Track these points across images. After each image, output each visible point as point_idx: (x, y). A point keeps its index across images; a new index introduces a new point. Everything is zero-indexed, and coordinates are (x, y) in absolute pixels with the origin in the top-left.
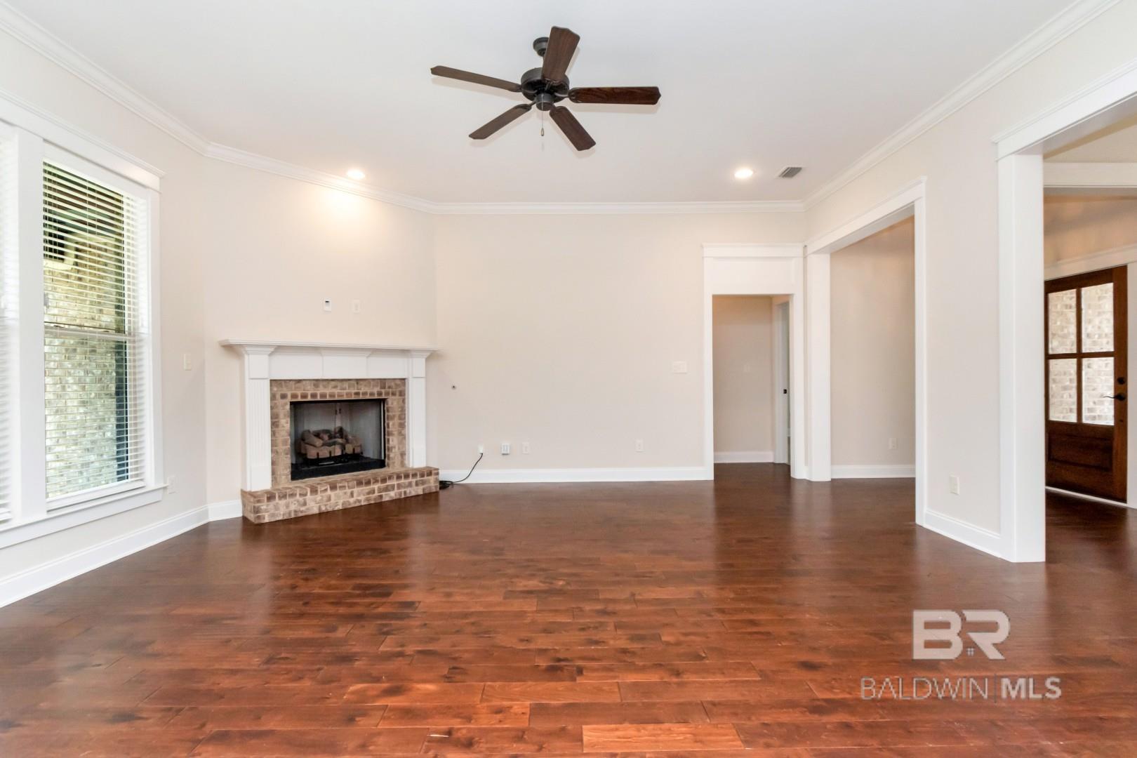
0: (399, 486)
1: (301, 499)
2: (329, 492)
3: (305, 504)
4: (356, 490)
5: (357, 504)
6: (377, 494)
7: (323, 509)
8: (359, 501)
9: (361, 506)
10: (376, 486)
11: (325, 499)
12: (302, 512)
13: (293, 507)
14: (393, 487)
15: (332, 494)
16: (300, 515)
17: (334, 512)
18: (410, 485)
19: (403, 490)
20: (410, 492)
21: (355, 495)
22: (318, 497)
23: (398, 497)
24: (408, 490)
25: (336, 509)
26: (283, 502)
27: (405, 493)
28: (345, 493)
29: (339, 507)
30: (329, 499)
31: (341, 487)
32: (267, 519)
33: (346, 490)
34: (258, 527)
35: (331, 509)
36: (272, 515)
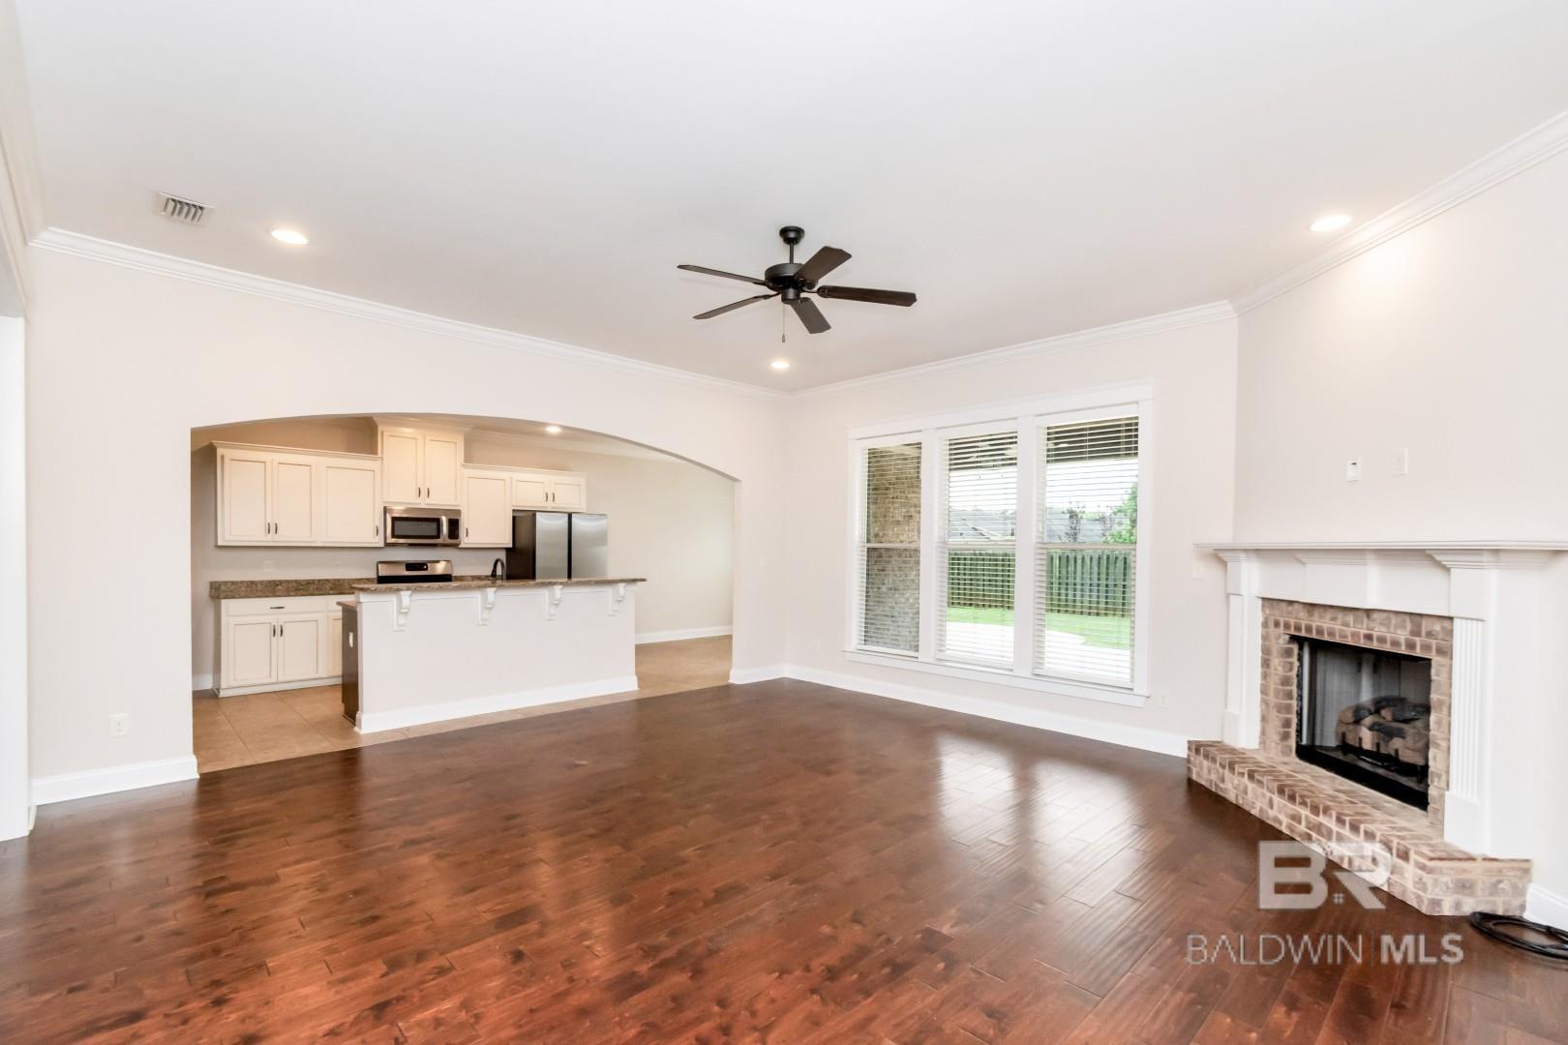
0: (1340, 839)
1: (1221, 770)
2: (1246, 779)
3: (1223, 781)
4: (1276, 799)
5: (1276, 825)
7: (1241, 802)
8: (1280, 823)
10: (1304, 812)
11: (1241, 787)
12: (1221, 789)
13: (1213, 777)
15: (1251, 786)
16: (1220, 793)
21: (1275, 807)
22: (1236, 780)
25: (1253, 812)
26: (1206, 763)
28: (1264, 795)
29: (1255, 812)
30: (1245, 792)
31: (1260, 782)
32: (1194, 777)
33: (1265, 791)
34: (1190, 782)
35: (1246, 808)
36: (1198, 774)
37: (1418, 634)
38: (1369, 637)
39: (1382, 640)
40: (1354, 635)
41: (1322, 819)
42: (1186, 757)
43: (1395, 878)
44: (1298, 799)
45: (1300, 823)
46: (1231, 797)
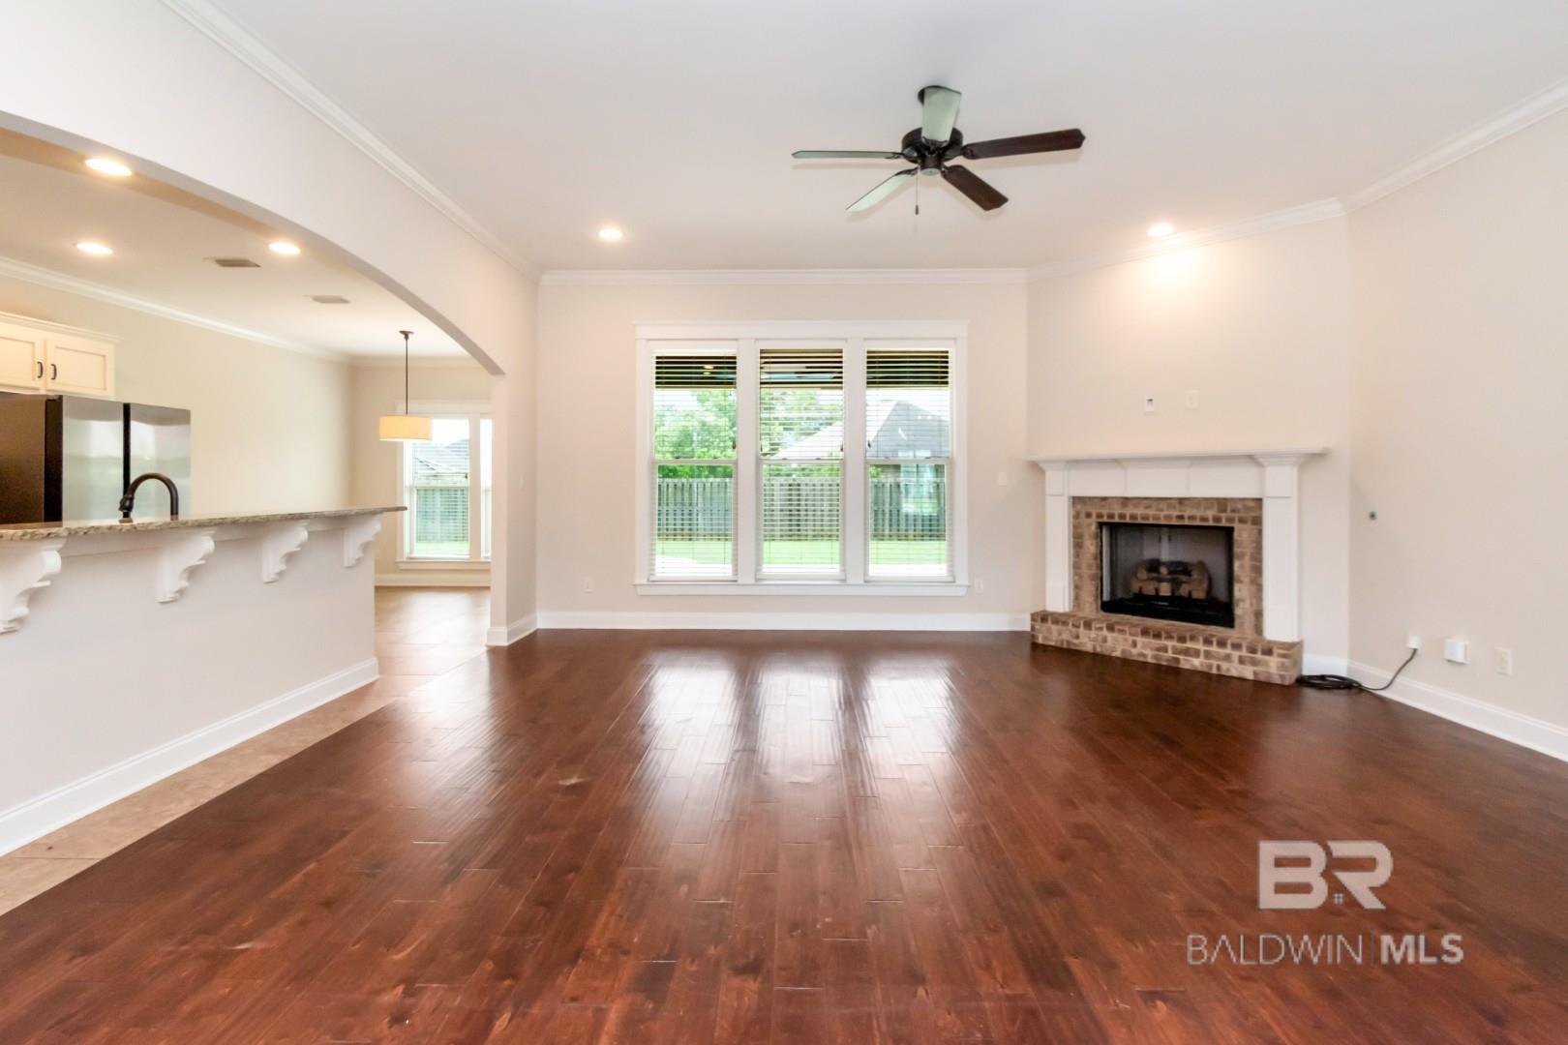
0: (1208, 655)
1: (1074, 630)
2: (1105, 632)
3: (1077, 637)
4: (1140, 640)
5: (1141, 659)
6: (1170, 654)
7: (1099, 649)
8: (1144, 656)
9: (1147, 663)
10: (1170, 644)
11: (1100, 638)
12: (1075, 644)
13: (1066, 636)
14: (1197, 653)
15: (1110, 636)
16: (1072, 647)
17: (1110, 658)
18: (1228, 658)
19: (1215, 663)
20: (1228, 670)
21: (1139, 645)
22: (1093, 634)
23: (1205, 669)
24: (1224, 665)
25: (1114, 654)
26: (1054, 628)
27: (1219, 668)
28: (1126, 640)
29: (1117, 654)
30: (1105, 640)
31: (1122, 631)
32: (1040, 641)
33: (1128, 636)
34: (1035, 646)
35: (1107, 653)
36: (1045, 638)
37: (1225, 511)
38: (1181, 517)
39: (1191, 518)
40: (1168, 517)
41: (1189, 645)
42: (1028, 628)
43: (1259, 669)
44: (1163, 635)
45: (1166, 651)
46: (1088, 647)
